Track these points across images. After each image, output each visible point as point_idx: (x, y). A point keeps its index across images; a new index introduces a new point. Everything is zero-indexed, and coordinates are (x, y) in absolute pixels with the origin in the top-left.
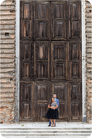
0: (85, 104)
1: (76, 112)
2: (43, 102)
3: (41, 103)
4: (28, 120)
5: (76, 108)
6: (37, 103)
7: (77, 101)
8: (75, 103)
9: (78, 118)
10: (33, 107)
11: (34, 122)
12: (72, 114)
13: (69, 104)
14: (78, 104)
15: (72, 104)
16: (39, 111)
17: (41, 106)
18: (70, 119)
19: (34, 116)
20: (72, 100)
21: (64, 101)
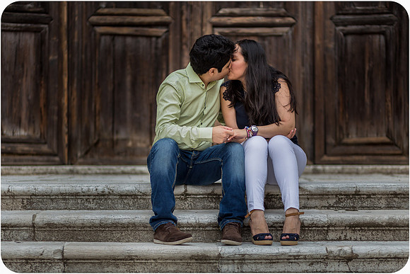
1: (372, 90)
2: (137, 20)
3: (125, 30)
4: (26, 148)
5: (367, 68)
6: (95, 31)
7: (379, 14)
8: (361, 33)
9: (384, 134)
10: (66, 56)
11: (68, 164)
12: (341, 110)
13: (324, 39)
14: (382, 38)
15: (342, 39)
16: (110, 88)
17: (124, 52)
18: (326, 144)
19: (75, 118)
20: (344, 12)
21: (285, 14)
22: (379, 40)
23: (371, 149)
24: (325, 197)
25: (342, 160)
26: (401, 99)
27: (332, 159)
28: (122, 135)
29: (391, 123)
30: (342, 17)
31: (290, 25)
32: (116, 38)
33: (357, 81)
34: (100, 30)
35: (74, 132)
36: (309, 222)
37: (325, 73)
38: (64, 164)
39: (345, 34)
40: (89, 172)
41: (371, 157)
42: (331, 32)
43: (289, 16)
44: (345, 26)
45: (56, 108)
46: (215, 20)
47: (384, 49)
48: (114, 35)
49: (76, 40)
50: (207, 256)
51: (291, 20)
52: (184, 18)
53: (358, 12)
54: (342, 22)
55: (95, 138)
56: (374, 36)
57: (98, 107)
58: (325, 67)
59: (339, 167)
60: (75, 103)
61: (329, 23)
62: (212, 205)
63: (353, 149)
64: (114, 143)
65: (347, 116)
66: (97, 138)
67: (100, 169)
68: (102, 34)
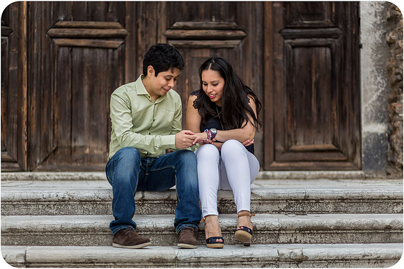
0: (378, 48)
1: (318, 99)
2: (94, 32)
3: (83, 42)
5: (314, 79)
6: (54, 43)
7: (325, 28)
8: (308, 46)
9: (330, 142)
10: (25, 67)
11: (27, 171)
12: (289, 119)
13: (274, 51)
14: (328, 50)
15: (290, 52)
16: (68, 98)
17: (82, 64)
18: (275, 150)
19: (34, 126)
20: (292, 26)
21: (236, 27)
22: (325, 53)
23: (318, 156)
24: (276, 202)
25: (291, 166)
26: (346, 108)
27: (281, 165)
28: (79, 143)
29: (337, 131)
30: (290, 31)
31: (241, 38)
32: (74, 49)
33: (304, 92)
34: (58, 41)
35: (33, 140)
36: (261, 226)
37: (274, 83)
38: (24, 171)
39: (294, 47)
40: (48, 178)
41: (317, 163)
42: (279, 45)
43: (240, 30)
44: (293, 39)
45: (16, 117)
46: (169, 32)
47: (330, 61)
48: (72, 47)
49: (35, 52)
50: (165, 259)
51: (242, 33)
52: (139, 30)
53: (305, 26)
54: (290, 35)
55: (53, 146)
56: (320, 49)
57: (56, 115)
58: (274, 77)
59: (288, 173)
60: (34, 112)
61: (278, 36)
62: (169, 210)
63: (300, 156)
64: (72, 150)
65: (295, 124)
66: (55, 146)
67: (58, 176)
68: (61, 46)
